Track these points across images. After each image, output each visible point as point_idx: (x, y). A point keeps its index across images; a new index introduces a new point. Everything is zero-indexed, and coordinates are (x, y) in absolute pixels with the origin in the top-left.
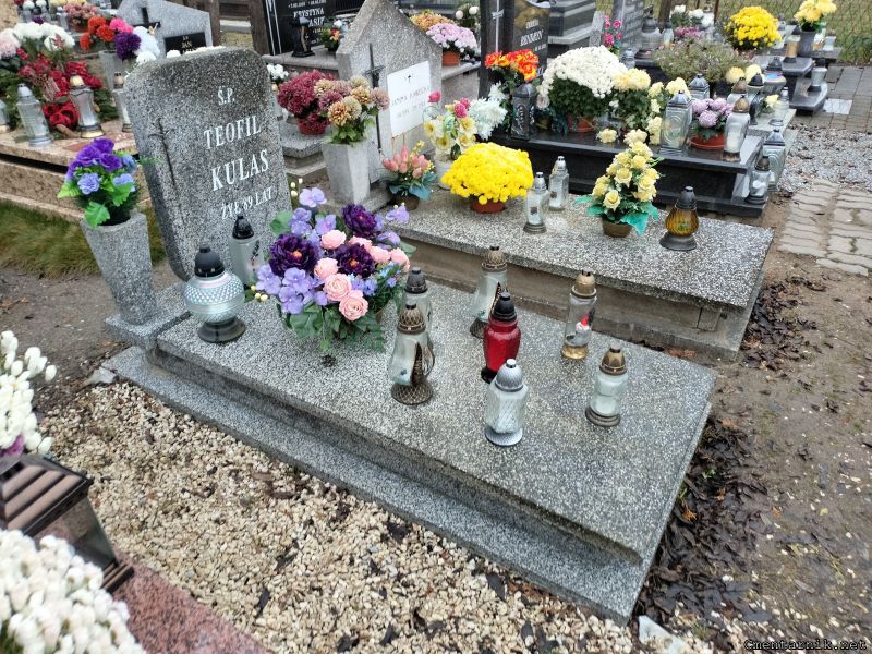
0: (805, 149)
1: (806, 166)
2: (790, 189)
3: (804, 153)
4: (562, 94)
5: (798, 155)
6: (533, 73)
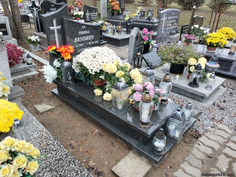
0: (224, 101)
1: (218, 115)
2: (201, 131)
3: (222, 105)
5: (218, 106)
6: (69, 57)
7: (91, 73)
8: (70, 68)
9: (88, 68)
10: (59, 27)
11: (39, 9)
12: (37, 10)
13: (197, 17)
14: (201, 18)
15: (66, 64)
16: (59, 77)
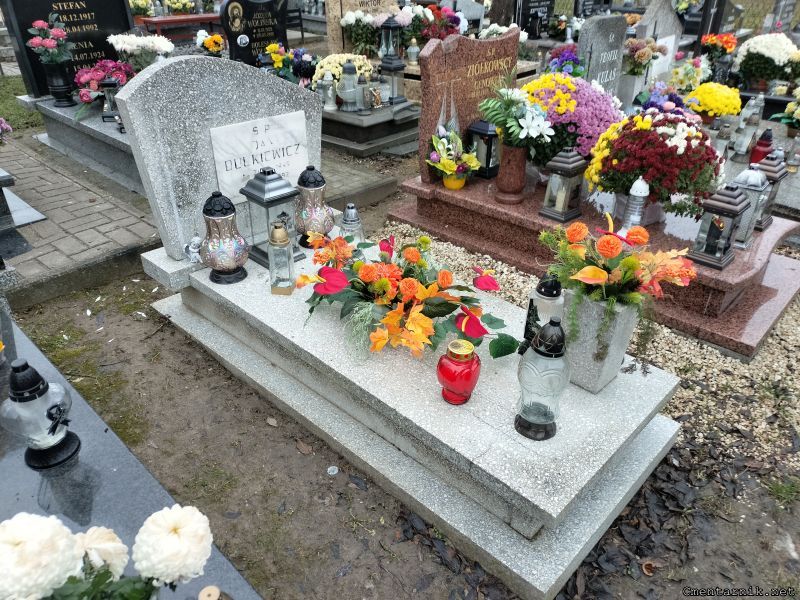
4: (751, 62)
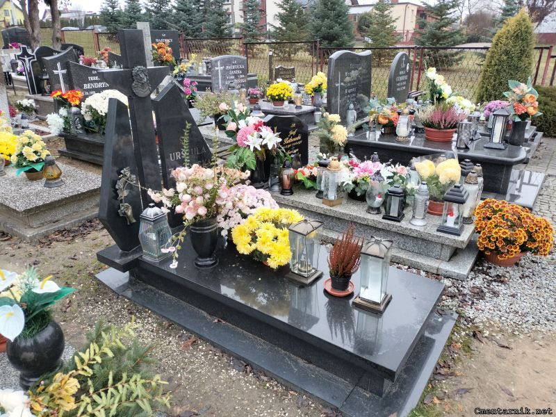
6: (77, 103)
7: (101, 114)
8: (78, 114)
9: (97, 109)
10: (64, 71)
11: (34, 58)
12: (29, 60)
13: (281, 67)
14: (290, 69)
15: (74, 109)
16: (67, 126)
